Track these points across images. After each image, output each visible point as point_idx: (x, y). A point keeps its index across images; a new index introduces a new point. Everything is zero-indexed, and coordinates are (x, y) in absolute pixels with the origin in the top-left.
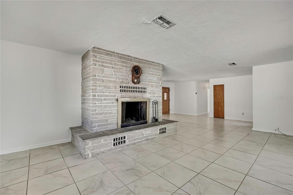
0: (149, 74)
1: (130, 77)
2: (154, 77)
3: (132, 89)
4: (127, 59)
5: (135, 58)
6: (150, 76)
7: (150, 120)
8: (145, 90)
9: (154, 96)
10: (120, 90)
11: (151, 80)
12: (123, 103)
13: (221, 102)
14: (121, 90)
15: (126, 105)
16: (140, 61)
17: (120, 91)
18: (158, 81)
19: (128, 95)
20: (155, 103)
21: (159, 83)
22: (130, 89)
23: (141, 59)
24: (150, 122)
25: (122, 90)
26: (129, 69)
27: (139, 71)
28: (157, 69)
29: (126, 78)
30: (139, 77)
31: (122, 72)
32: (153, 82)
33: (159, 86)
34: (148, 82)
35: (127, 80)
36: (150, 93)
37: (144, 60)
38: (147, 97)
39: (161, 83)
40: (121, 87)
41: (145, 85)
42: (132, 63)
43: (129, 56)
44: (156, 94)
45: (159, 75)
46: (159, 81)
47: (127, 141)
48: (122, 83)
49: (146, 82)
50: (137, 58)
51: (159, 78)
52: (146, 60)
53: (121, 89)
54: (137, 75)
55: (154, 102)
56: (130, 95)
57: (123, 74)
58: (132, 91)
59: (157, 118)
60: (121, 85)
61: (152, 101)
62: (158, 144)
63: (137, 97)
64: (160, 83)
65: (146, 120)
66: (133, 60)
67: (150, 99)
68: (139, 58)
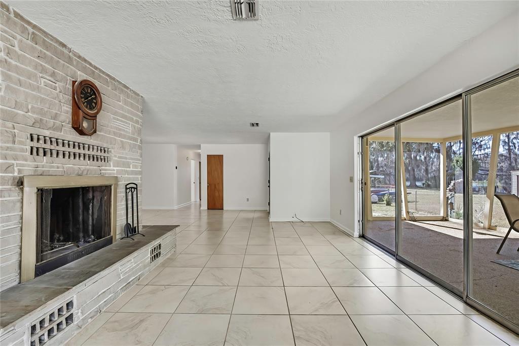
0: (115, 113)
1: (67, 112)
2: (127, 123)
3: (71, 150)
4: (55, 52)
5: (79, 57)
6: (118, 120)
7: (117, 233)
8: (106, 155)
9: (127, 172)
10: (32, 148)
11: (120, 130)
12: (41, 192)
13: (218, 184)
14: (35, 150)
15: (52, 200)
16: (93, 72)
17: (32, 153)
18: (134, 135)
19: (58, 168)
20: (132, 188)
21: (136, 140)
22: (63, 149)
23: (96, 68)
24: (118, 237)
25: (37, 148)
26: (61, 84)
27: (95, 98)
28: (132, 105)
29: (54, 111)
30: (94, 117)
31: (38, 89)
32: (124, 137)
33: (137, 147)
34: (115, 134)
35: (55, 117)
36: (117, 164)
37: (104, 73)
38: (110, 174)
39: (141, 140)
40: (35, 137)
41: (107, 143)
42: (71, 69)
43: (64, 46)
44: (131, 165)
45: (137, 122)
46: (136, 134)
47: (78, 313)
48: (38, 125)
49: (109, 133)
50: (85, 61)
51: (136, 127)
52: (108, 75)
53: (35, 144)
54: (91, 109)
55: (128, 187)
56: (65, 166)
57: (43, 96)
58: (72, 154)
59: (135, 225)
60: (35, 131)
61: (122, 183)
62: (163, 287)
63: (85, 173)
64: (139, 140)
65: (109, 234)
66: (75, 63)
67: (117, 177)
68: (93, 63)
